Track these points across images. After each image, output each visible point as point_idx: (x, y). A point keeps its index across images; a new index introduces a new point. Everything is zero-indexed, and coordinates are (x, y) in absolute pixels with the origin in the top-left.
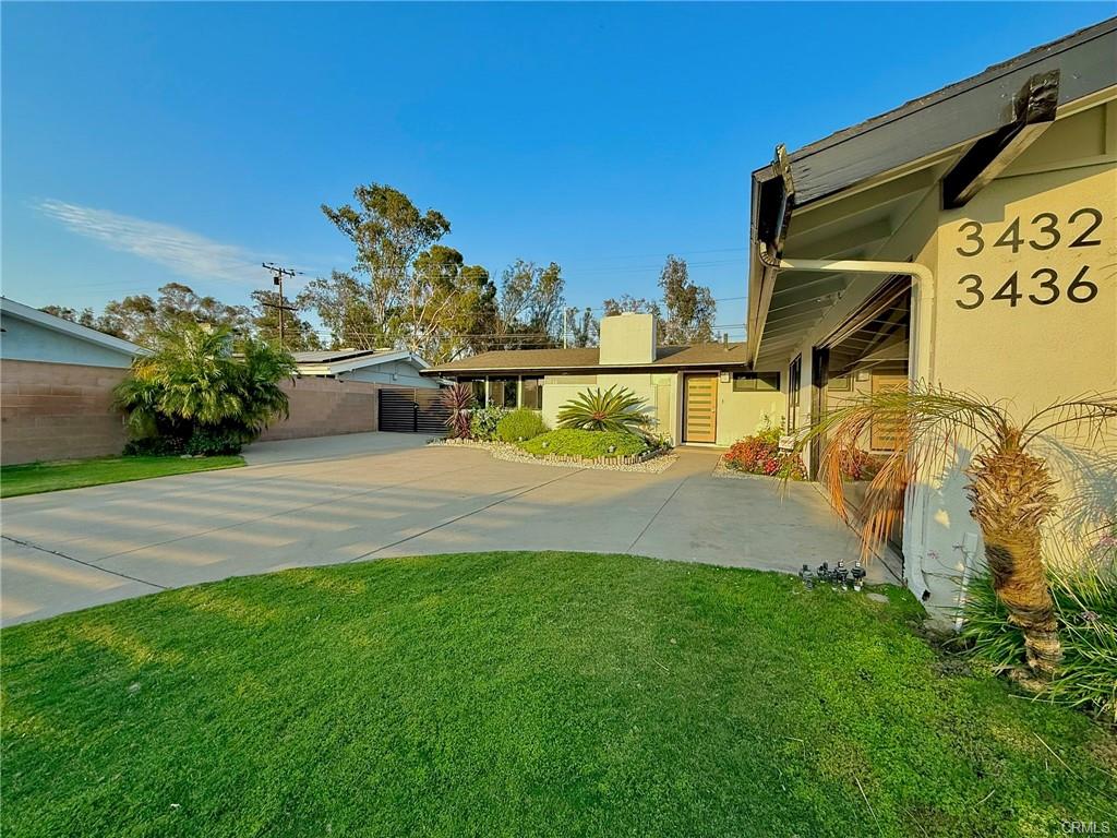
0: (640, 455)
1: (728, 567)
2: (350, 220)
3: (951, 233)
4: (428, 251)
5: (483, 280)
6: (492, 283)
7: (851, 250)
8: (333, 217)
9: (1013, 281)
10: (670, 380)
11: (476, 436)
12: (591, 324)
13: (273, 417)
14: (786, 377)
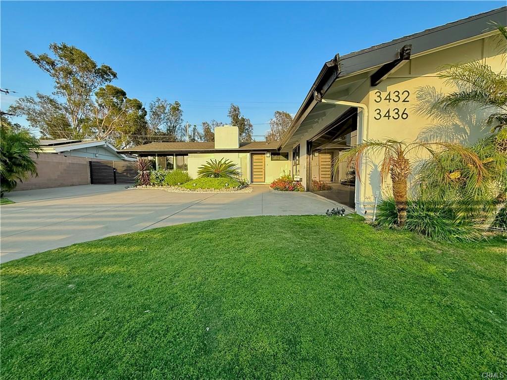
0: (239, 187)
1: (301, 215)
2: (48, 63)
3: (373, 94)
4: (105, 87)
5: (139, 106)
6: (144, 108)
7: (342, 98)
8: (35, 60)
9: (388, 111)
10: (246, 156)
11: (154, 184)
12: (196, 133)
13: (28, 174)
14: (291, 154)
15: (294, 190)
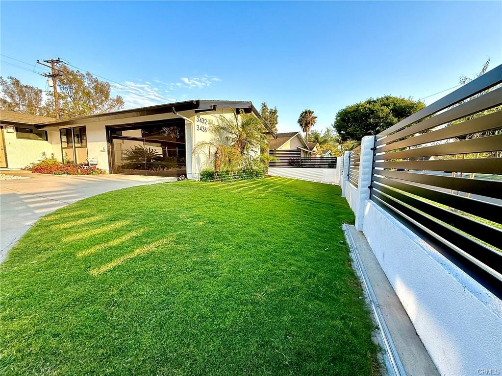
9: (201, 127)
14: (55, 134)
15: (91, 173)
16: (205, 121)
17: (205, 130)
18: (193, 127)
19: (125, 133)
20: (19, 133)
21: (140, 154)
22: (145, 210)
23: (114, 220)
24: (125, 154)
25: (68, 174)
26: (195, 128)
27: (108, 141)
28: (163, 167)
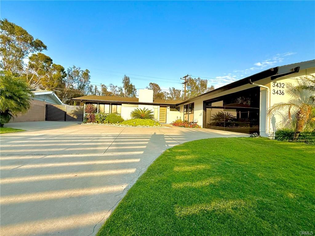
3: (272, 83)
4: (37, 54)
5: (62, 70)
9: (278, 91)
10: (158, 107)
14: (182, 108)
15: (194, 127)
16: (282, 86)
17: (282, 93)
18: (269, 91)
19: (213, 104)
20: (172, 109)
21: (221, 117)
22: (223, 158)
23: (200, 162)
24: (213, 117)
25: (184, 127)
26: (270, 92)
27: (204, 109)
28: (237, 125)
